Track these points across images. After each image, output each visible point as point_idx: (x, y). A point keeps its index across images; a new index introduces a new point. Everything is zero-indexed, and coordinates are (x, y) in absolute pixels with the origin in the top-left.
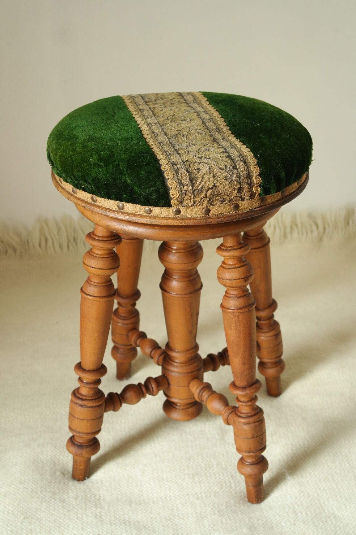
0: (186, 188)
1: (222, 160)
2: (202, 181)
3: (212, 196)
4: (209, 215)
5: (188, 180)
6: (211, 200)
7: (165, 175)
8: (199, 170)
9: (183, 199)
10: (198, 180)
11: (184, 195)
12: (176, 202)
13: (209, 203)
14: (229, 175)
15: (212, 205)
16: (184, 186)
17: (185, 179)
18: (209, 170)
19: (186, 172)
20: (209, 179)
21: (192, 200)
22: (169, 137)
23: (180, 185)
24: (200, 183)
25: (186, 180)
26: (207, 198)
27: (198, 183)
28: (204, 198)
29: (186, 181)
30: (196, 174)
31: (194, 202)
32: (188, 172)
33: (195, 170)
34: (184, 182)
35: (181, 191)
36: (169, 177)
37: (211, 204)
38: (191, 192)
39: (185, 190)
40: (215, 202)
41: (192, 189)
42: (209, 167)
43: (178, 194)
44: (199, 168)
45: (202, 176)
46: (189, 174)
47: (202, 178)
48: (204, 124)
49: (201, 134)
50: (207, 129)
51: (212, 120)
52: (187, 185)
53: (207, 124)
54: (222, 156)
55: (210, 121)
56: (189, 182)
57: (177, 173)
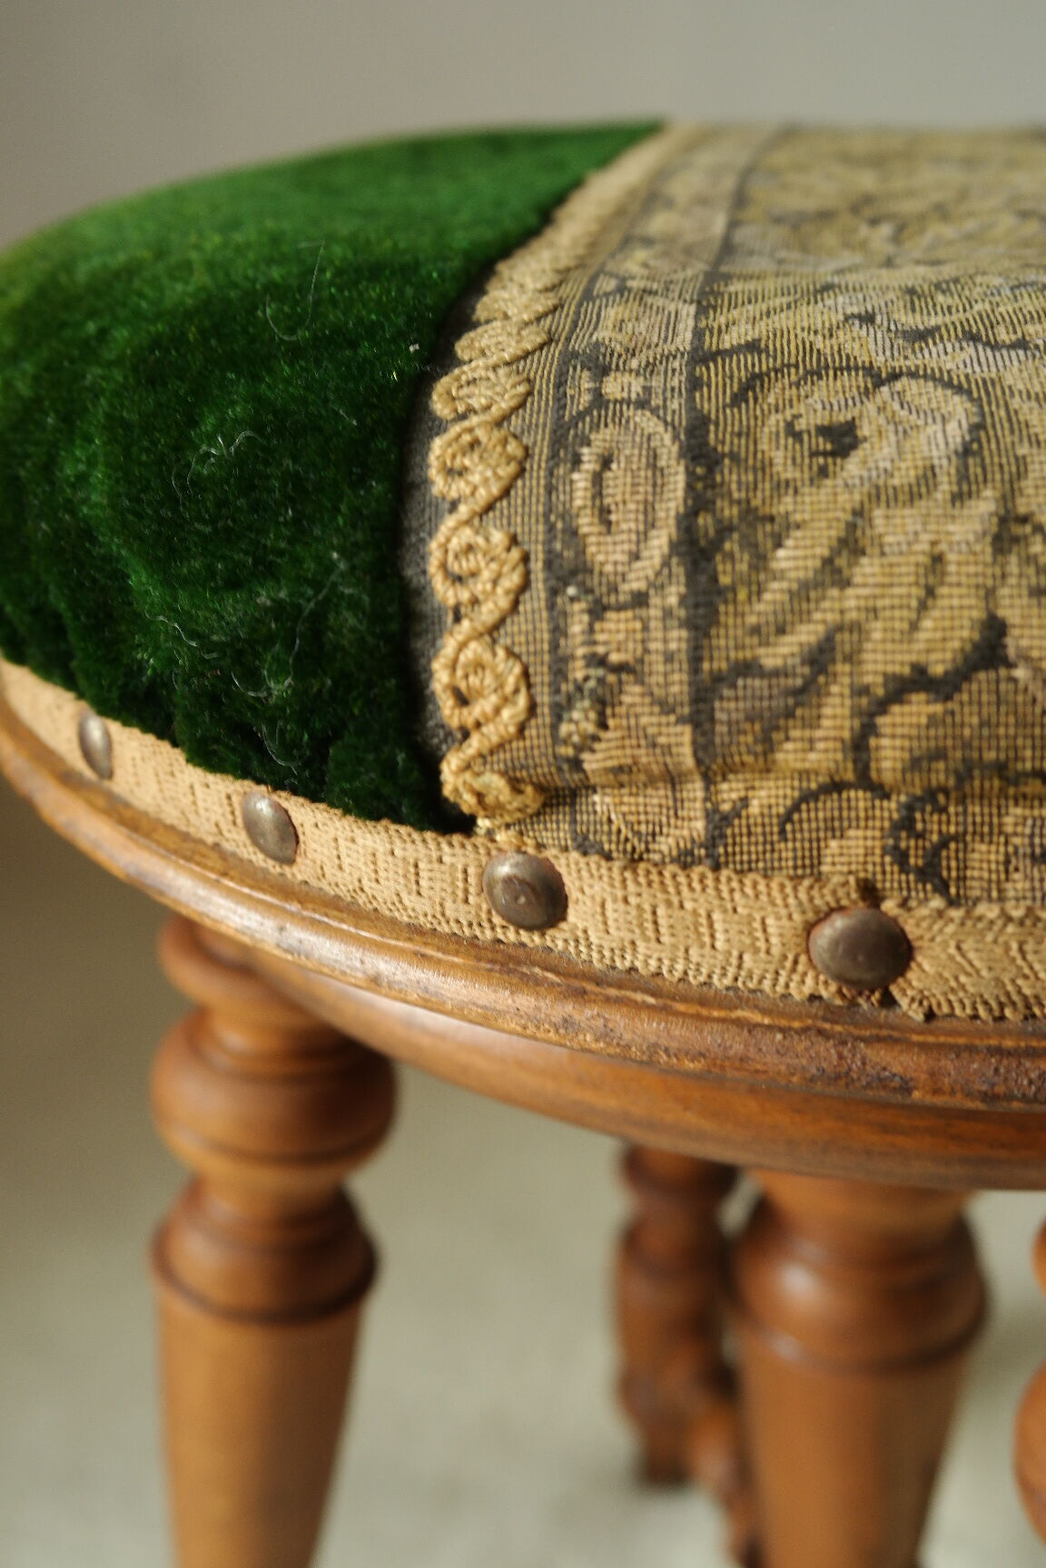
0: (617, 634)
2: (833, 573)
3: (940, 774)
4: (888, 1001)
5: (660, 542)
6: (933, 826)
8: (842, 439)
9: (576, 764)
11: (580, 720)
12: (495, 784)
13: (901, 858)
15: (942, 888)
16: (598, 611)
17: (628, 521)
18: (966, 452)
19: (669, 452)
20: (938, 560)
21: (695, 789)
23: (554, 592)
24: (804, 593)
25: (643, 536)
26: (880, 791)
27: (775, 593)
28: (835, 786)
29: (637, 549)
30: (782, 487)
31: (720, 822)
32: (698, 453)
33: (795, 435)
34: (606, 553)
35: (559, 667)
36: (458, 487)
37: (931, 875)
38: (679, 685)
39: (601, 661)
40: (983, 857)
41: (695, 660)
42: (980, 429)
43: (522, 701)
44: (850, 428)
45: (859, 513)
46: (690, 474)
47: (843, 542)
52: (636, 594)
56: (665, 564)
57: (564, 454)
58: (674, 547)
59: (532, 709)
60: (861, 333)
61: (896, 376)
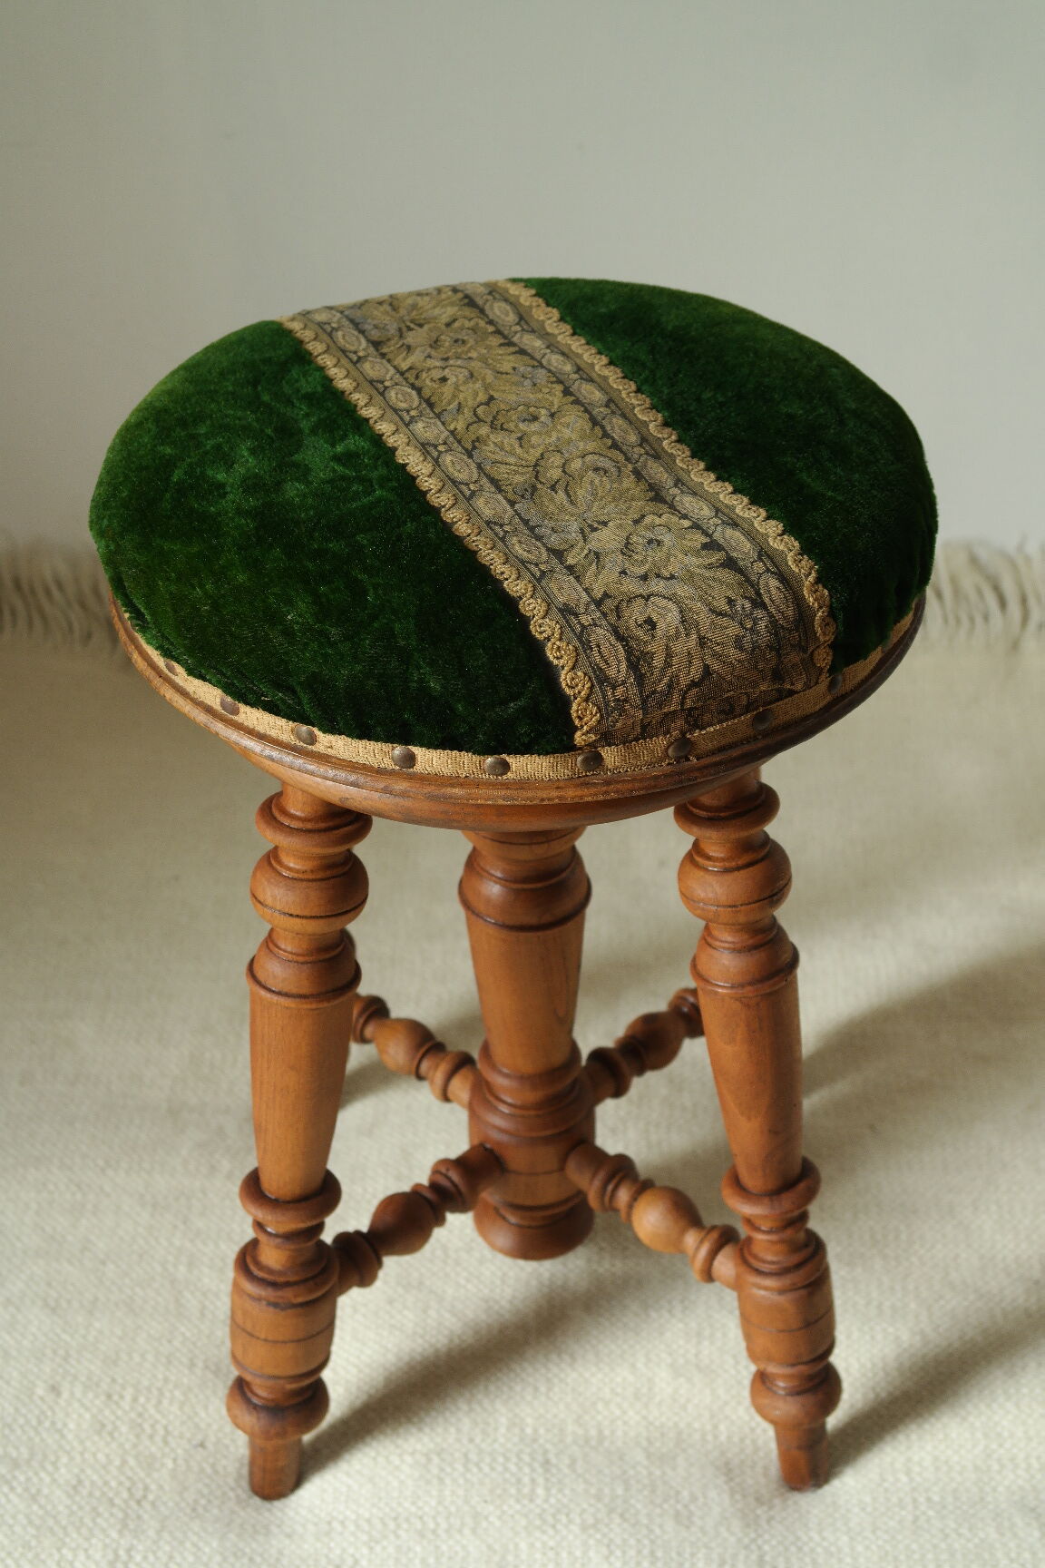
0: (620, 692)
1: (714, 579)
2: (667, 664)
3: (699, 703)
5: (624, 666)
7: (550, 653)
8: (652, 625)
9: (614, 726)
10: (655, 664)
11: (616, 715)
14: (746, 629)
17: (613, 663)
18: (683, 620)
19: (613, 639)
22: (510, 496)
23: (601, 686)
24: (662, 670)
25: (619, 666)
27: (656, 672)
29: (618, 669)
30: (645, 643)
32: (620, 638)
33: (639, 626)
34: (612, 673)
35: (607, 704)
36: (562, 662)
38: (638, 702)
39: (619, 700)
41: (641, 693)
42: (681, 612)
43: (598, 715)
44: (649, 617)
45: (667, 646)
46: (624, 647)
47: (667, 655)
48: (597, 428)
49: (606, 472)
50: (615, 446)
51: (616, 405)
52: (623, 681)
53: (608, 428)
54: (709, 565)
55: (613, 413)
56: (627, 672)
57: (586, 646)
58: (628, 667)
59: (601, 716)
60: (628, 580)
61: (649, 596)
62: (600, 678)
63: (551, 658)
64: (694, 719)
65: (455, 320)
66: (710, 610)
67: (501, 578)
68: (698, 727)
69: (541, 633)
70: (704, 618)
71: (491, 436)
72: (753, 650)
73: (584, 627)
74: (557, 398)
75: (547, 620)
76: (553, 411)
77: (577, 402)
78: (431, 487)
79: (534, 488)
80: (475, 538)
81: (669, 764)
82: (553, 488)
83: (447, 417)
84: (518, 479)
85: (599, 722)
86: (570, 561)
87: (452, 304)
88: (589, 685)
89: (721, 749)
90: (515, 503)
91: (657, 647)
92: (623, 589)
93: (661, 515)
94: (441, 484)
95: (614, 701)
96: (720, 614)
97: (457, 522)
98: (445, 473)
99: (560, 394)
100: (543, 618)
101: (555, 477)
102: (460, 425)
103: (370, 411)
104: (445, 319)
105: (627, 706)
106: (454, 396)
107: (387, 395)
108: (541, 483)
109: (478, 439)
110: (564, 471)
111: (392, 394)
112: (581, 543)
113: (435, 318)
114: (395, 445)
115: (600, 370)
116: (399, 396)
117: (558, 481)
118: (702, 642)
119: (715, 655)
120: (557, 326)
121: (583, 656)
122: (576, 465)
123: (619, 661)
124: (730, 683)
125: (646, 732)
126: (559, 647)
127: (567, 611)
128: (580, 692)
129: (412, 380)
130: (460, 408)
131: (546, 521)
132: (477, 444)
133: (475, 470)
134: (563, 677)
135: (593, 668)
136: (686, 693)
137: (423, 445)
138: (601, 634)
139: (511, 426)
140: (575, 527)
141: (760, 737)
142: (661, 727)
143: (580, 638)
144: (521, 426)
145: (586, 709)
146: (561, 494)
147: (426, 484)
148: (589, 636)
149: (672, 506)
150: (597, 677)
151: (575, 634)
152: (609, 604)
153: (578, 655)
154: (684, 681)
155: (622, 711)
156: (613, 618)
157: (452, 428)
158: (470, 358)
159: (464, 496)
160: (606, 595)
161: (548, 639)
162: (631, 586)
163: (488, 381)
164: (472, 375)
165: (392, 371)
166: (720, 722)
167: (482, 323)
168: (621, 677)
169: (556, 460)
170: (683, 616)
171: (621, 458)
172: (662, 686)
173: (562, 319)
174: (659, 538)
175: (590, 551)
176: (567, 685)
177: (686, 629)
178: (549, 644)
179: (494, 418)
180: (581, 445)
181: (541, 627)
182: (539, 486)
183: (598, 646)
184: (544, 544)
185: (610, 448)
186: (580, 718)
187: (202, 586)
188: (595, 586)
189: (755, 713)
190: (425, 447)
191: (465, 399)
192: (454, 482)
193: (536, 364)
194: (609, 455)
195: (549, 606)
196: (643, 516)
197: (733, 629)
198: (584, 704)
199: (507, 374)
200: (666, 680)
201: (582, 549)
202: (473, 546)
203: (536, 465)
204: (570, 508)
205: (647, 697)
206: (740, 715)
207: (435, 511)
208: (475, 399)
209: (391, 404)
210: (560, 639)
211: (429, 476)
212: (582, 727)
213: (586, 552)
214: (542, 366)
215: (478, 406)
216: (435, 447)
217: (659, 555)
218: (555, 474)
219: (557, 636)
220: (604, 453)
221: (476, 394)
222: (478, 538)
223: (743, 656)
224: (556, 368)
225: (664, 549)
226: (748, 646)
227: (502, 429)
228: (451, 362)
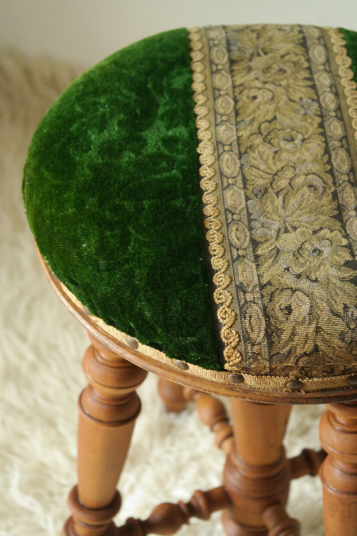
1: (342, 289)
2: (291, 339)
3: (308, 365)
5: (262, 334)
6: (307, 369)
7: (220, 314)
8: (289, 310)
9: (249, 366)
10: (283, 337)
11: (251, 360)
14: (350, 329)
16: (253, 345)
18: (310, 313)
19: (261, 315)
20: (307, 335)
21: (268, 367)
22: (249, 193)
23: (245, 342)
24: (286, 342)
25: (259, 332)
26: (298, 367)
27: (282, 342)
28: (291, 366)
29: (258, 335)
30: (281, 322)
31: (272, 370)
32: (266, 315)
33: (281, 310)
34: (253, 336)
35: (246, 354)
36: (225, 321)
38: (267, 356)
39: (254, 353)
40: (314, 372)
41: (269, 353)
42: (311, 307)
43: (240, 358)
44: (290, 305)
45: (294, 327)
46: (266, 321)
47: (292, 333)
48: (327, 156)
49: (315, 189)
50: (331, 172)
51: (347, 142)
52: (259, 343)
53: (333, 157)
54: (343, 278)
55: (342, 146)
56: (264, 338)
57: (243, 314)
58: (265, 335)
59: (242, 359)
60: (288, 275)
61: (296, 290)
62: (245, 338)
63: (219, 317)
64: (306, 373)
65: (288, 54)
66: (331, 310)
67: (212, 253)
68: (308, 376)
69: (219, 299)
70: (325, 316)
71: (260, 146)
72: (351, 343)
73: (246, 301)
74: (313, 129)
75: (226, 291)
76: (306, 137)
77: (323, 134)
78: (207, 175)
79: (266, 191)
80: (212, 220)
81: (286, 391)
82: (277, 194)
83: (242, 125)
84: (260, 182)
85: (240, 362)
86: (259, 252)
87: (292, 42)
88: (238, 339)
89: (323, 390)
90: (250, 199)
91: (287, 327)
92: (282, 281)
93: (333, 231)
94: (213, 174)
95: (252, 353)
96: (337, 315)
97: (209, 204)
98: (219, 166)
99: (316, 125)
100: (225, 289)
101: (283, 186)
102: (245, 133)
103: (201, 110)
104: (282, 52)
105: (259, 357)
106: (254, 111)
107: (217, 101)
108: (272, 188)
109: (251, 147)
110: (290, 183)
111: (219, 101)
112: (273, 240)
113: (277, 50)
114: (202, 138)
115: (351, 112)
116: (224, 103)
117: (283, 189)
118: (318, 330)
119: (324, 340)
120: (346, 72)
121: (239, 321)
122: (300, 180)
123: (260, 330)
124: (331, 358)
125: (272, 373)
126: (226, 312)
127: (241, 288)
128: (231, 343)
129: (236, 94)
130: (253, 120)
131: (261, 218)
132: (248, 150)
133: (238, 169)
134: (223, 331)
135: (243, 330)
136: (300, 358)
137: (218, 142)
138: (255, 310)
139: (275, 142)
140: (276, 226)
141: (351, 388)
142: (282, 371)
143: (241, 308)
144: (282, 143)
145: (233, 354)
146: (281, 198)
147: (205, 172)
148: (247, 309)
149: (344, 226)
150: (244, 336)
151: (239, 305)
152: (269, 289)
153: (236, 319)
154: (299, 351)
155: (255, 359)
156: (266, 300)
157: (240, 134)
158: (280, 85)
159: (222, 186)
160: (269, 283)
161: (222, 304)
162: (289, 280)
163: (280, 105)
164: (273, 98)
165: (230, 83)
166: (324, 377)
167: (303, 59)
168: (259, 340)
169: (289, 173)
170: (311, 310)
171: (330, 181)
172: (284, 351)
173: (351, 68)
174: (323, 249)
175: (276, 247)
176: (224, 336)
177: (310, 320)
178: (221, 308)
179: (269, 133)
180: (310, 166)
181: (220, 294)
182: (270, 190)
183: (250, 317)
184: (251, 234)
185: (327, 172)
186: (229, 357)
187: (51, 208)
188: (265, 275)
189: (348, 376)
190: (218, 144)
191: (260, 115)
192: (221, 174)
193: (316, 98)
194: (324, 177)
195: (231, 281)
196: (321, 229)
197: (341, 326)
198: (232, 350)
199: (294, 102)
200: (287, 348)
201: (272, 244)
202: (207, 226)
203: (276, 174)
204: (281, 210)
205: (273, 355)
206: (338, 375)
207: (200, 192)
208: (265, 116)
209: (216, 108)
210: (229, 307)
211: (209, 167)
212: (230, 362)
213: (272, 247)
214: (318, 101)
215: (264, 122)
216: (224, 145)
217: (316, 262)
218: (283, 183)
219: (228, 303)
220: (321, 175)
221: (268, 112)
222: (215, 220)
223: (343, 345)
224: (326, 104)
225: (321, 258)
226: (348, 339)
227: (269, 142)
228: (267, 86)
